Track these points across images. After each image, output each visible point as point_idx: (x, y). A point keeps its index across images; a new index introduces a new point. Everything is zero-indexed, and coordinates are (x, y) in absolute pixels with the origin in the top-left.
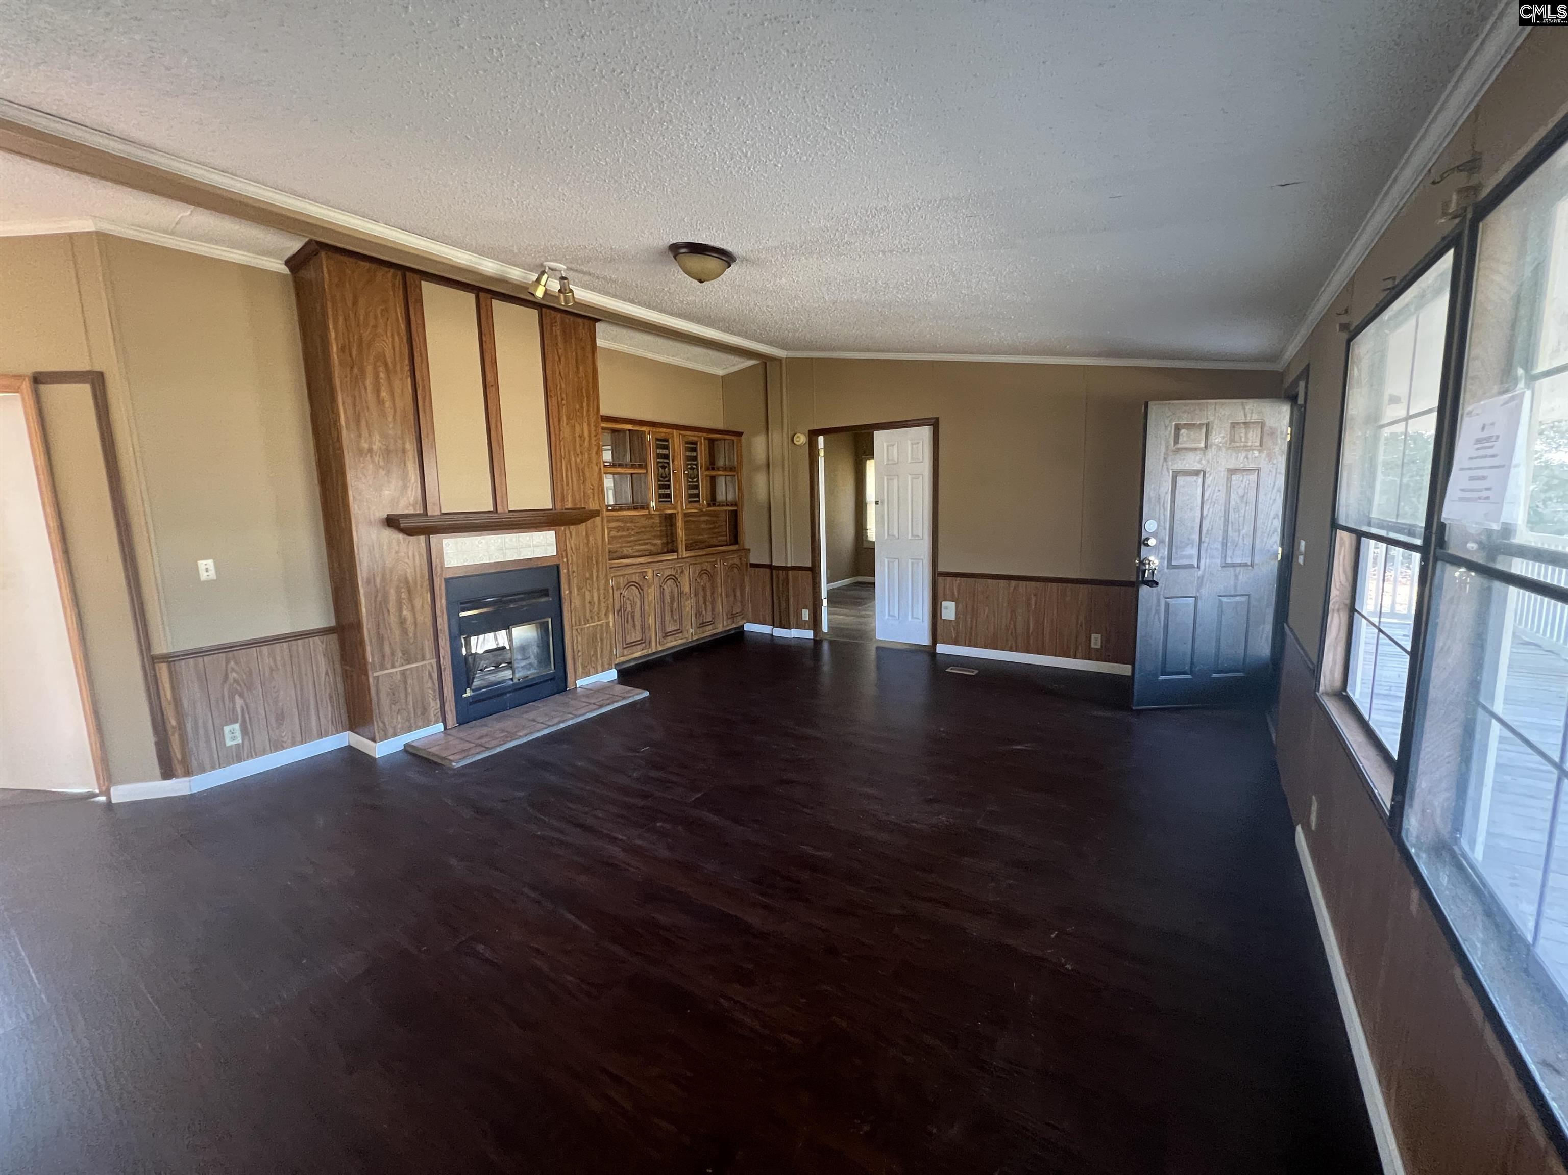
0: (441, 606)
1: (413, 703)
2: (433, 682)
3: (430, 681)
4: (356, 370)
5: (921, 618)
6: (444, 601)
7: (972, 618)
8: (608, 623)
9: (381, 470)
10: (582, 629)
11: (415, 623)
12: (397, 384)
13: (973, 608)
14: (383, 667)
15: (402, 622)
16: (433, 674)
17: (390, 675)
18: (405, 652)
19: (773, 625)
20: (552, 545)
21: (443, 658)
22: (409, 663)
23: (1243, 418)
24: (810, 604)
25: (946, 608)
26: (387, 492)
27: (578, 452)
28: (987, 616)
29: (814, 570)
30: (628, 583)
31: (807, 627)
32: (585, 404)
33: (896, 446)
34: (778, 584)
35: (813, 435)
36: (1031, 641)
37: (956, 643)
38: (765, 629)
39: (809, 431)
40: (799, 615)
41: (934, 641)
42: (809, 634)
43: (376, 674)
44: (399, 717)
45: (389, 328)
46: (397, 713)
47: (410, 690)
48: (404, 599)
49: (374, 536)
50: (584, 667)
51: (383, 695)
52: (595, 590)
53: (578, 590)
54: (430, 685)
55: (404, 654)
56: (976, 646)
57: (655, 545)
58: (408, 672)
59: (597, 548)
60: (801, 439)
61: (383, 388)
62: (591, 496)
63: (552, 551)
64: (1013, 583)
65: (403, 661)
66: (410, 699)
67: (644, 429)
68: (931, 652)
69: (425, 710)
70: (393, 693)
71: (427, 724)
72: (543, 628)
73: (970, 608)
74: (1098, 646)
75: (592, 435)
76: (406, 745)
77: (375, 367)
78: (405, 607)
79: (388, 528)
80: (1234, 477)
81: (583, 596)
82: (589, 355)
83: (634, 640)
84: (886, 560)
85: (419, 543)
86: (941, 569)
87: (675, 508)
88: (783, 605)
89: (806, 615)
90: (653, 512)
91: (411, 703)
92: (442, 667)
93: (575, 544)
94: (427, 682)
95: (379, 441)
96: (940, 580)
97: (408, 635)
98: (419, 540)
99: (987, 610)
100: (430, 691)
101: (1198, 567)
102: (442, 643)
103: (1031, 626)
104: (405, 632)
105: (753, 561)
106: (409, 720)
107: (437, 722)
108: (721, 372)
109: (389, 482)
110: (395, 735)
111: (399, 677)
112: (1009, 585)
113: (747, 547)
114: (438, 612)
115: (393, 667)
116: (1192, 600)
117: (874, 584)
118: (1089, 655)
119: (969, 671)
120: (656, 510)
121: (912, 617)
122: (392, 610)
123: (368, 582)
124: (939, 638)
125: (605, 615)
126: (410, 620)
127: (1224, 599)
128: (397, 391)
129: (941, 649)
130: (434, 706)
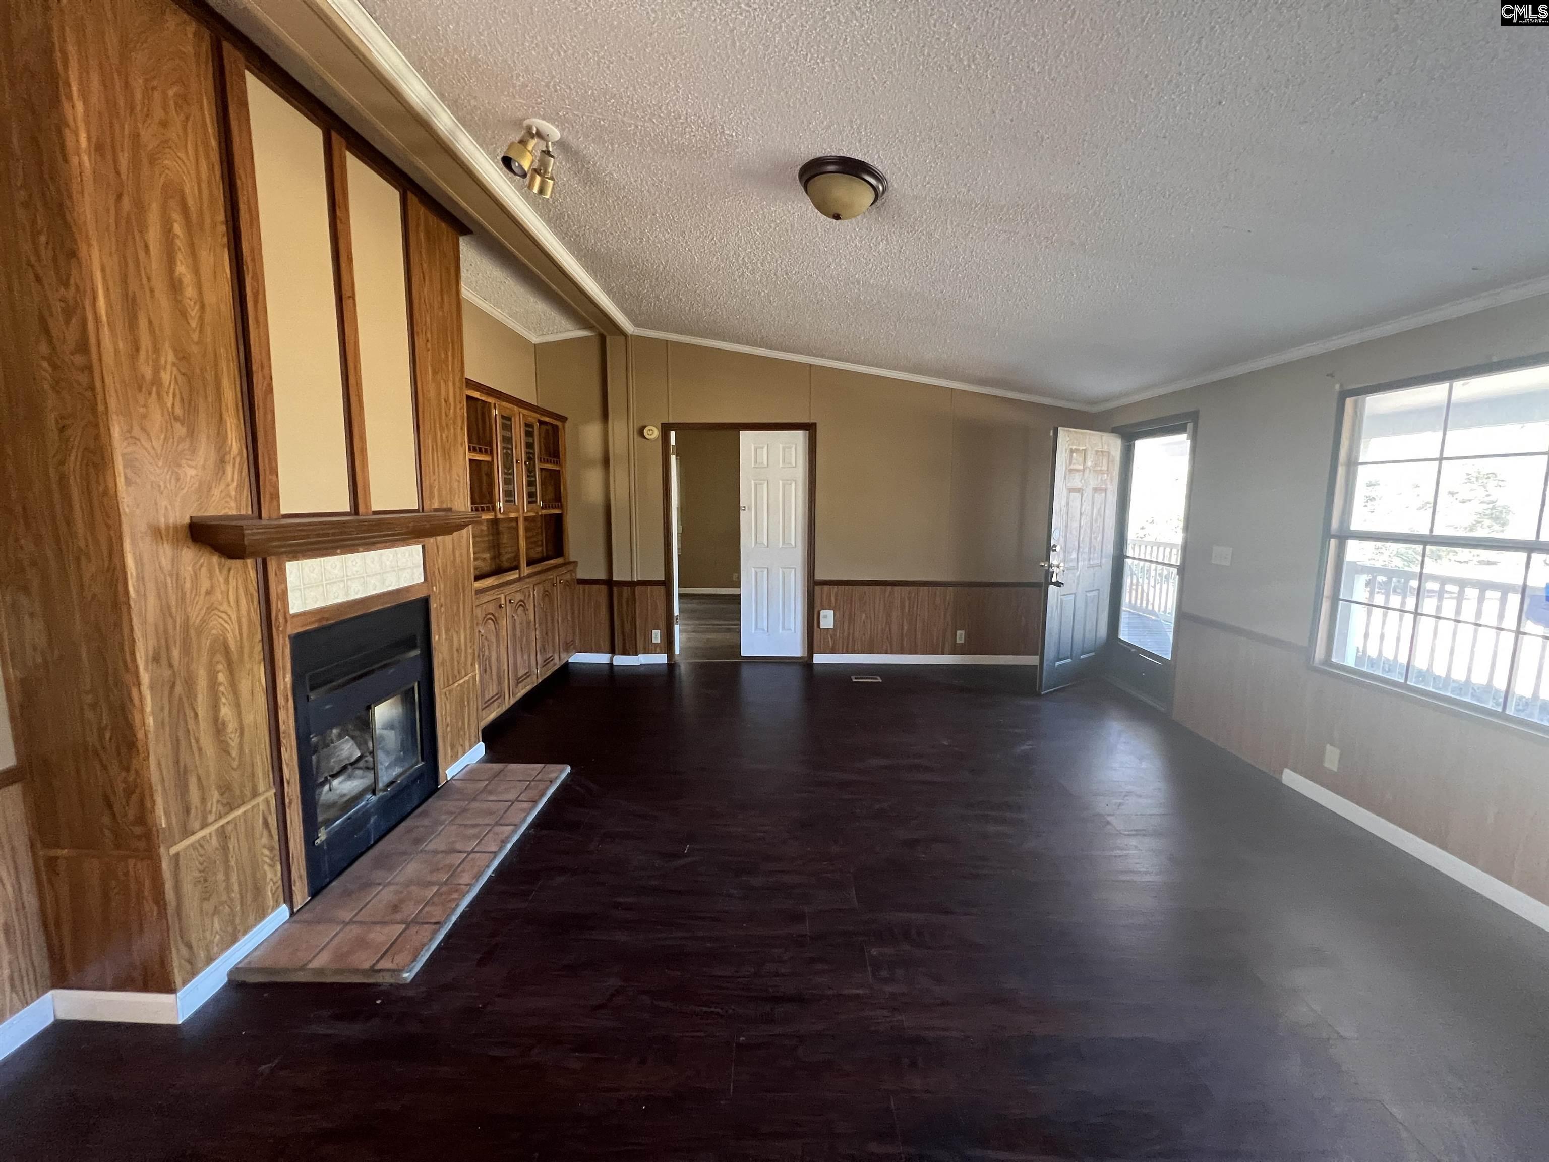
0: (285, 687)
1: (240, 885)
2: (271, 836)
3: (265, 833)
4: (126, 203)
5: (793, 629)
6: (289, 678)
7: (849, 623)
8: (474, 677)
9: (177, 425)
10: (450, 691)
11: (241, 730)
12: (206, 257)
13: (850, 614)
14: (186, 832)
15: (219, 728)
16: (269, 820)
17: (200, 844)
18: (225, 788)
19: (613, 652)
20: (418, 567)
21: (288, 783)
22: (232, 810)
23: (1100, 447)
24: (662, 624)
25: (825, 617)
26: (191, 472)
27: (444, 424)
28: (864, 622)
29: (667, 583)
30: (486, 615)
31: (658, 649)
32: (450, 354)
33: (765, 449)
34: (620, 602)
35: (666, 429)
36: (905, 643)
37: (833, 651)
38: (602, 658)
39: (662, 424)
40: (648, 637)
41: (811, 650)
42: (662, 659)
43: (173, 851)
44: (216, 920)
45: (190, 137)
46: (214, 914)
47: (233, 863)
48: (220, 684)
49: (166, 563)
50: (453, 747)
51: (187, 887)
52: (462, 631)
53: (446, 632)
54: (265, 840)
55: (222, 794)
56: (853, 652)
57: (484, 559)
58: (230, 828)
59: (463, 570)
60: (653, 433)
61: (180, 257)
62: (457, 491)
63: (418, 577)
64: (889, 588)
65: (220, 808)
66: (234, 879)
67: (490, 400)
68: (806, 664)
69: (258, 891)
70: (204, 880)
71: (262, 914)
72: (407, 698)
73: (847, 616)
74: (963, 642)
75: (457, 402)
76: (231, 973)
77: (164, 209)
78: (224, 700)
79: (190, 544)
80: (1096, 495)
81: (451, 641)
82: (453, 282)
83: (491, 695)
84: (753, 570)
85: (246, 572)
86: (818, 577)
87: (518, 511)
88: (628, 627)
89: (657, 636)
90: (500, 516)
91: (236, 887)
92: (287, 801)
93: (443, 563)
94: (262, 836)
95: (174, 364)
96: (817, 588)
97: (228, 753)
98: (246, 566)
99: (864, 616)
100: (266, 852)
101: (1077, 569)
102: (285, 755)
103: (905, 628)
104: (224, 749)
105: (580, 576)
106: (232, 922)
107: (277, 905)
108: (535, 340)
109: (194, 451)
110: (210, 960)
111: (214, 842)
112: (885, 590)
113: (572, 559)
114: (281, 700)
115: (204, 825)
116: (1072, 597)
117: (738, 596)
118: (955, 650)
119: (872, 678)
120: (503, 514)
121: (783, 628)
122: (201, 712)
123: (156, 659)
124: (815, 648)
125: (472, 665)
126: (232, 726)
127: (1088, 594)
128: (206, 272)
129: (819, 659)
130: (272, 875)
